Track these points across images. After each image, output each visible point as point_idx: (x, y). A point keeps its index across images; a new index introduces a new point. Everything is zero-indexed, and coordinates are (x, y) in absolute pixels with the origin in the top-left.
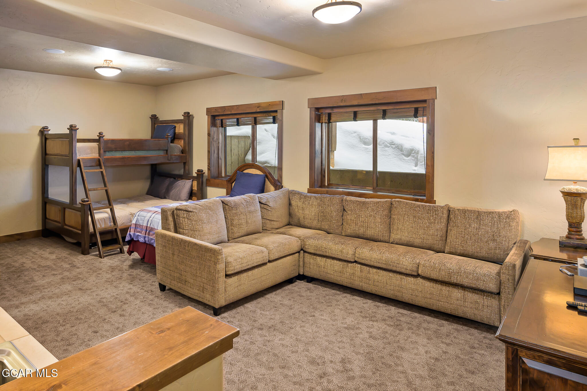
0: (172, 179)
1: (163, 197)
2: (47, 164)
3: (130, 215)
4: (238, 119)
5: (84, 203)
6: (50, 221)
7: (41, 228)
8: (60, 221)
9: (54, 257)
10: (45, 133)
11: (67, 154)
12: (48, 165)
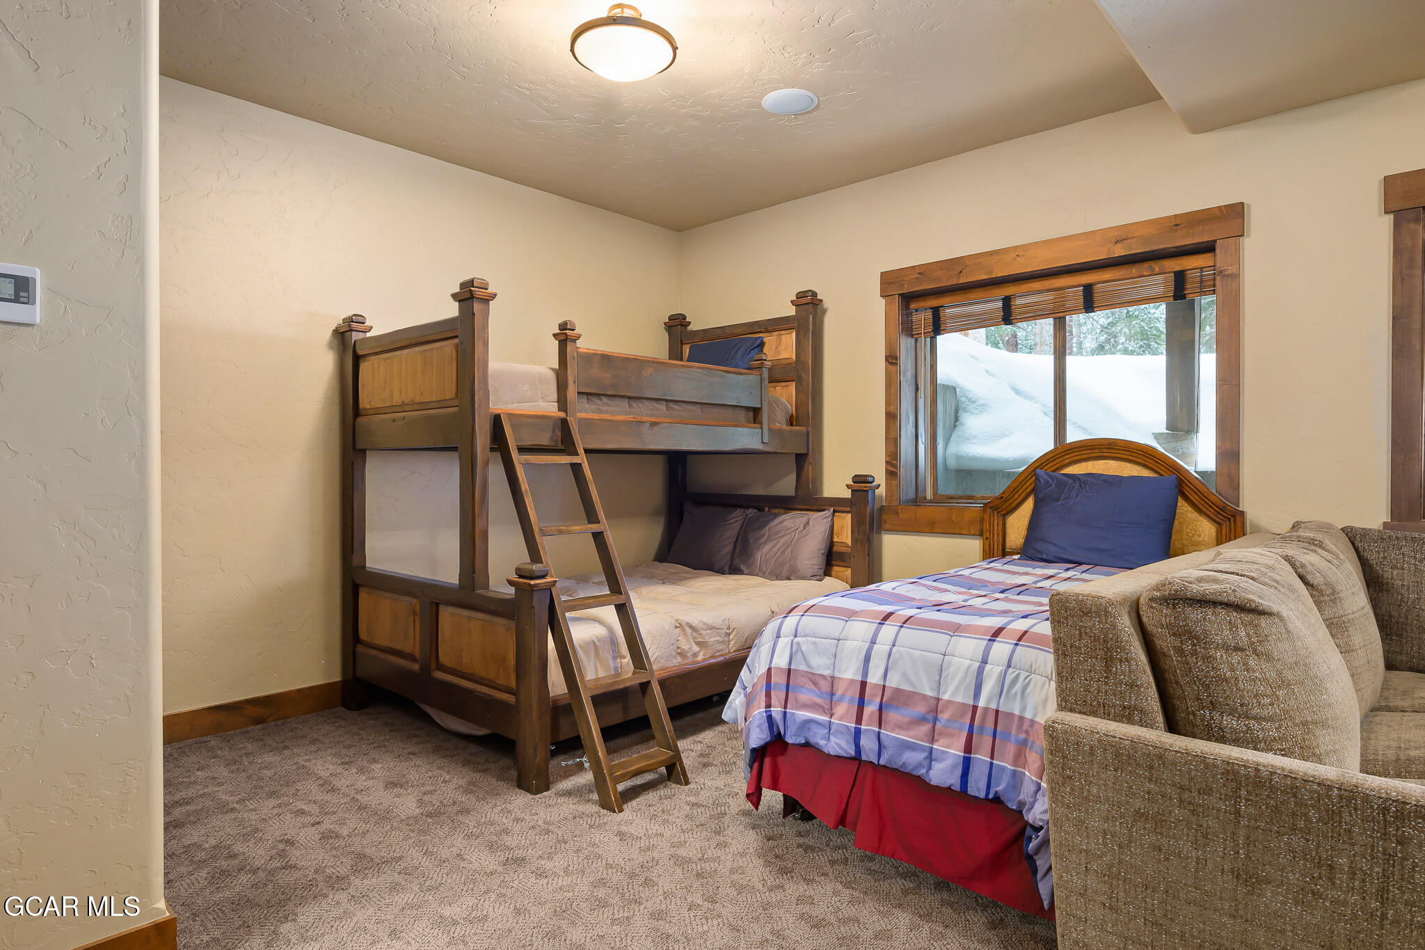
0: (751, 512)
1: (727, 569)
2: (360, 446)
3: (676, 627)
4: (1007, 301)
5: (532, 582)
6: (373, 652)
7: (337, 678)
8: (417, 654)
9: (408, 804)
10: (356, 336)
11: (448, 396)
12: (363, 452)
